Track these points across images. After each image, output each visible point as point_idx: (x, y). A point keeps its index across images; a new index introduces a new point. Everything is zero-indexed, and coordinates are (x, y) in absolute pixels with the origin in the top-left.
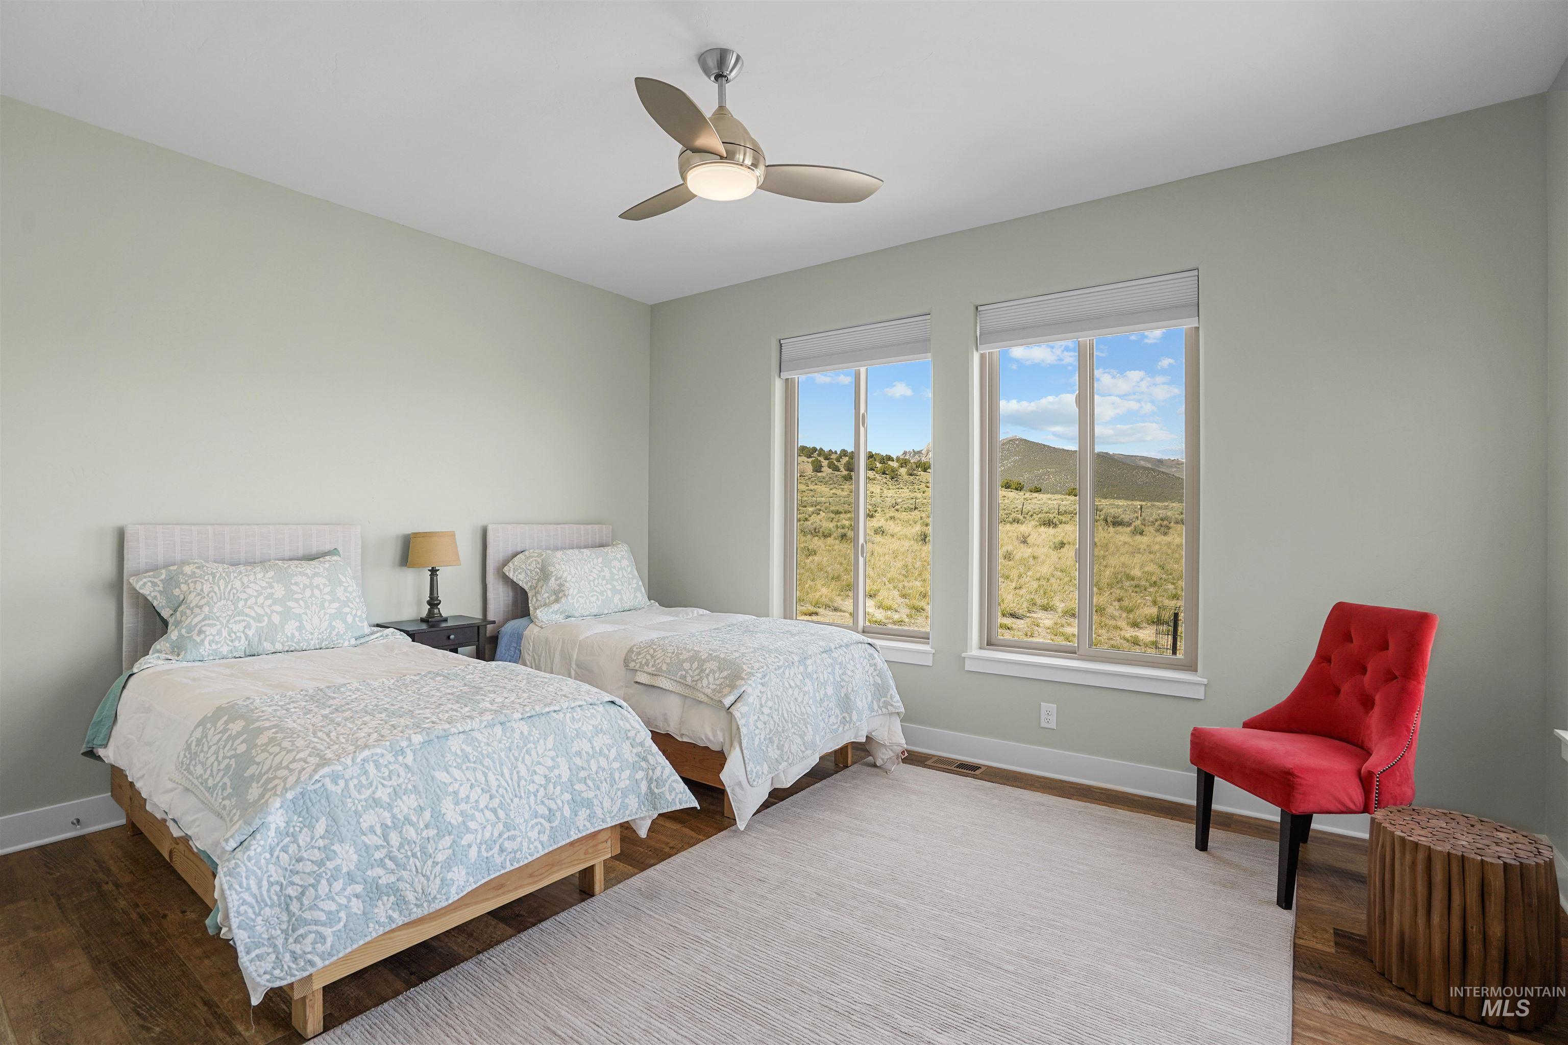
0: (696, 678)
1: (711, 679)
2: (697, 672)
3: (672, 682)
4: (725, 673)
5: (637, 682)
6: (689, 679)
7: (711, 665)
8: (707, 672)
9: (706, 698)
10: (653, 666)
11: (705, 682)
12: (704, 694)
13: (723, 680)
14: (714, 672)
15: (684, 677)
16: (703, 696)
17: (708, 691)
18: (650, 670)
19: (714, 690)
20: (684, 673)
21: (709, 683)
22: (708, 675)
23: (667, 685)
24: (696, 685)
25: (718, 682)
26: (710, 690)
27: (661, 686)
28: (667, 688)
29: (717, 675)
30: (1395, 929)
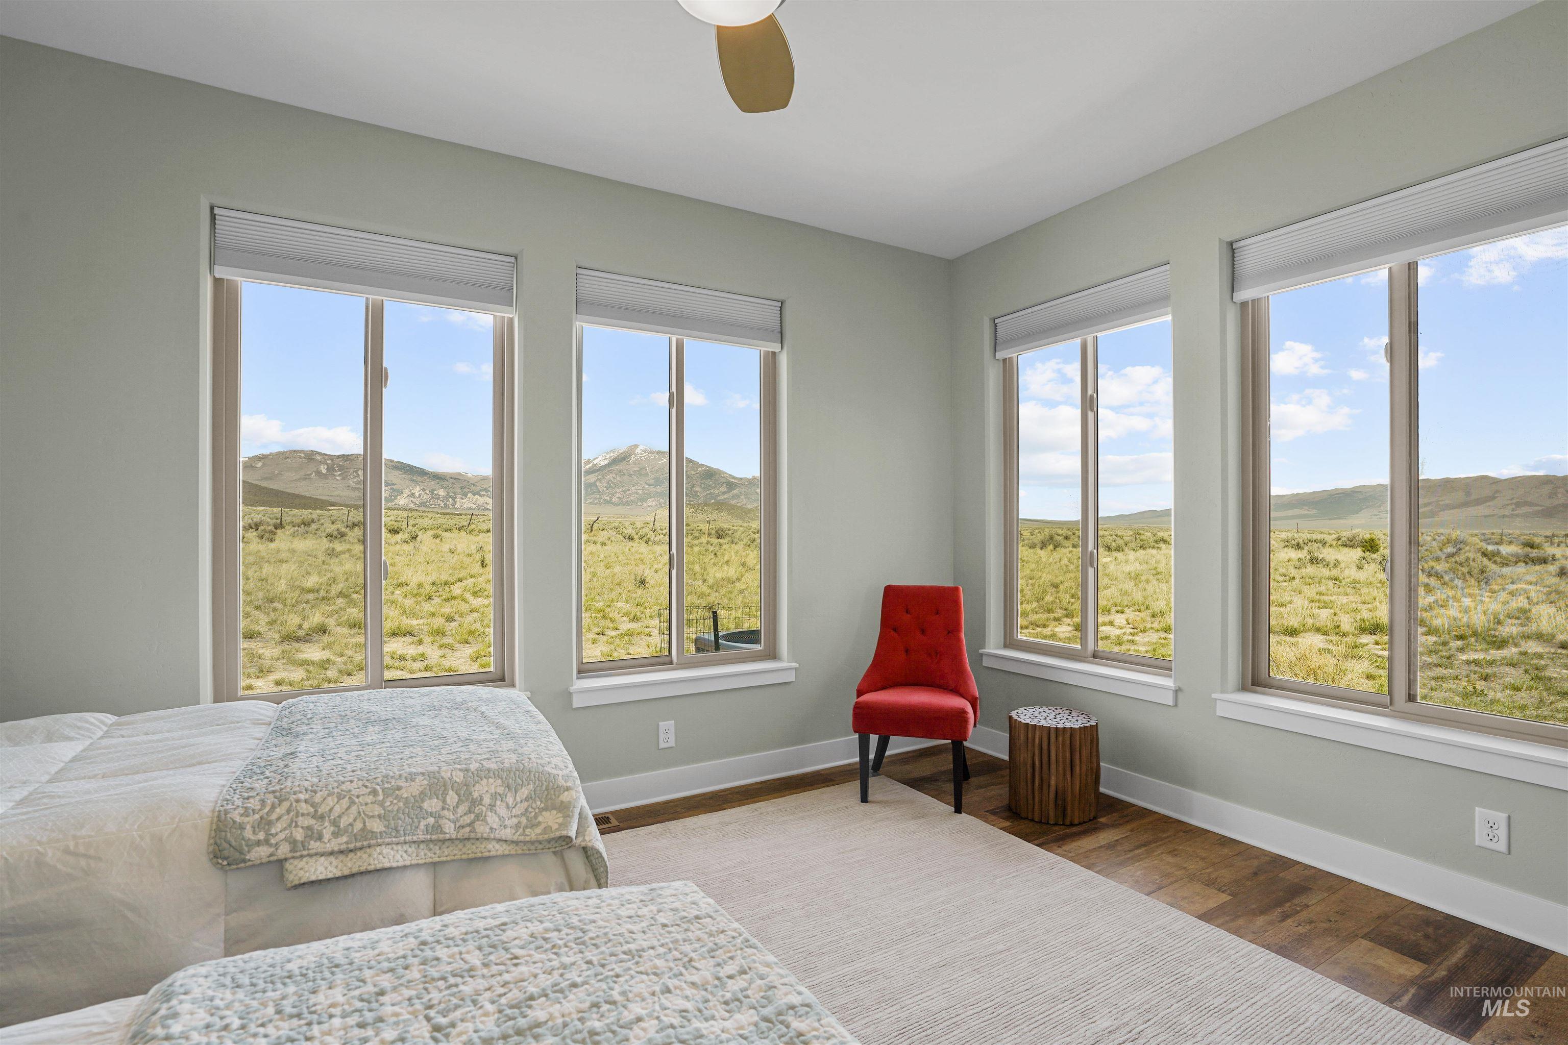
0: (467, 819)
1: (502, 810)
2: (462, 809)
3: (406, 847)
4: (524, 792)
5: (296, 887)
6: (449, 829)
7: (484, 789)
8: (487, 800)
9: (505, 846)
10: (335, 835)
11: (493, 820)
12: (499, 840)
13: (526, 804)
14: (502, 797)
15: (438, 828)
16: (497, 846)
17: (507, 833)
18: (334, 845)
19: (518, 826)
20: (431, 820)
21: (501, 818)
22: (492, 807)
23: (398, 857)
24: (473, 831)
25: (517, 811)
26: (508, 830)
27: (387, 865)
28: (400, 864)
29: (510, 800)
30: (1053, 789)
